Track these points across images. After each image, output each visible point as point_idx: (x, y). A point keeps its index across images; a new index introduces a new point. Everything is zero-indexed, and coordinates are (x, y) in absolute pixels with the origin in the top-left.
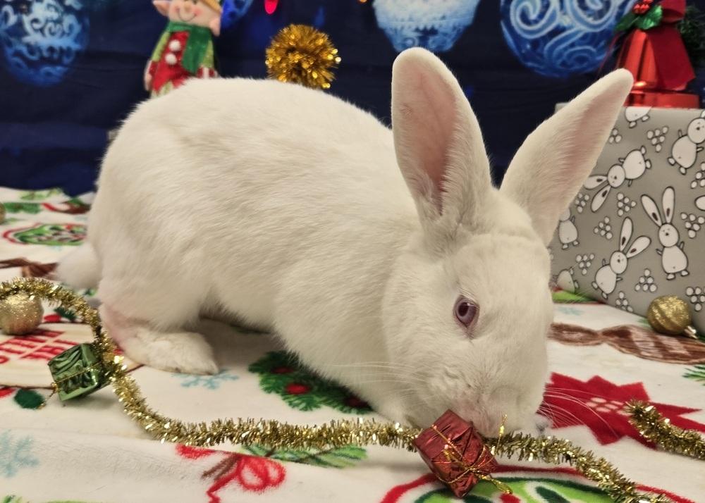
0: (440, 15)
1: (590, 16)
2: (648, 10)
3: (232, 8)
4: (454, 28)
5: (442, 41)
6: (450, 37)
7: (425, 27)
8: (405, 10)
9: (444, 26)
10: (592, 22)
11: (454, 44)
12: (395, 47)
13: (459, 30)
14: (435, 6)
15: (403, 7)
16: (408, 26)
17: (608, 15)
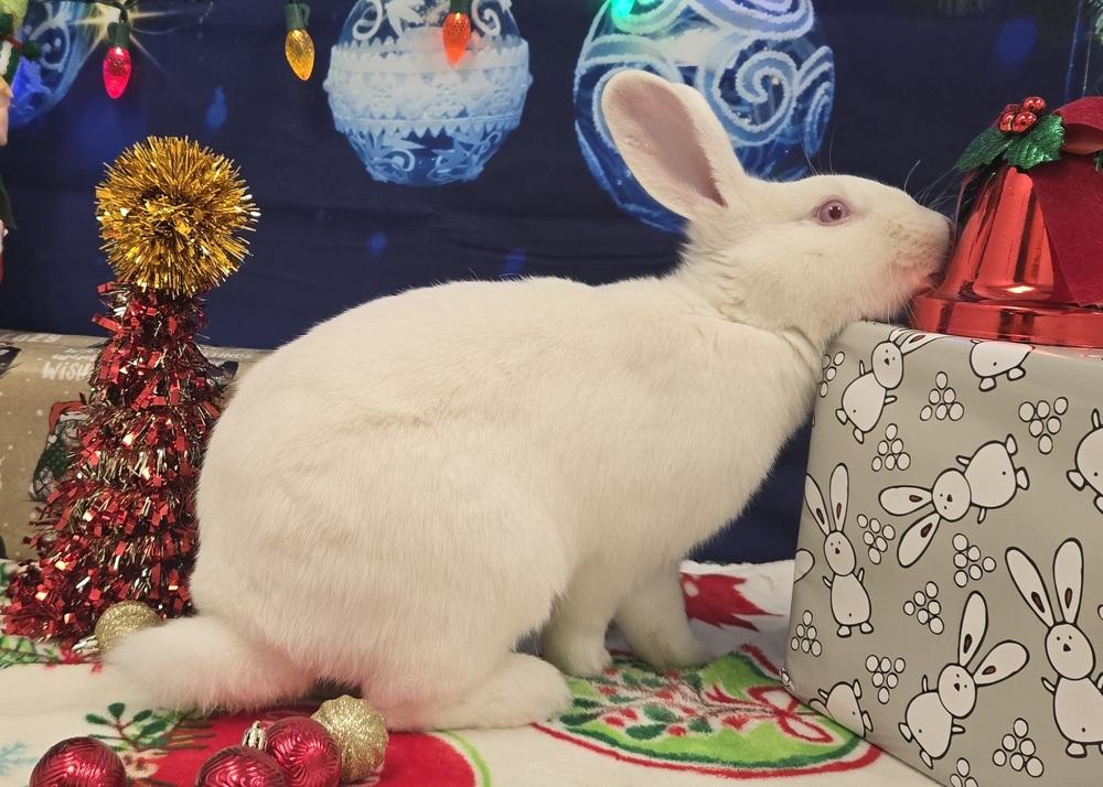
0: (458, 109)
1: (743, 116)
2: (1034, 126)
3: (36, 85)
4: (485, 135)
5: (463, 160)
6: (476, 152)
7: (428, 131)
8: (387, 97)
9: (464, 130)
10: (749, 128)
11: (485, 165)
12: (369, 169)
13: (495, 137)
14: (446, 89)
15: (382, 90)
16: (395, 129)
17: (779, 114)
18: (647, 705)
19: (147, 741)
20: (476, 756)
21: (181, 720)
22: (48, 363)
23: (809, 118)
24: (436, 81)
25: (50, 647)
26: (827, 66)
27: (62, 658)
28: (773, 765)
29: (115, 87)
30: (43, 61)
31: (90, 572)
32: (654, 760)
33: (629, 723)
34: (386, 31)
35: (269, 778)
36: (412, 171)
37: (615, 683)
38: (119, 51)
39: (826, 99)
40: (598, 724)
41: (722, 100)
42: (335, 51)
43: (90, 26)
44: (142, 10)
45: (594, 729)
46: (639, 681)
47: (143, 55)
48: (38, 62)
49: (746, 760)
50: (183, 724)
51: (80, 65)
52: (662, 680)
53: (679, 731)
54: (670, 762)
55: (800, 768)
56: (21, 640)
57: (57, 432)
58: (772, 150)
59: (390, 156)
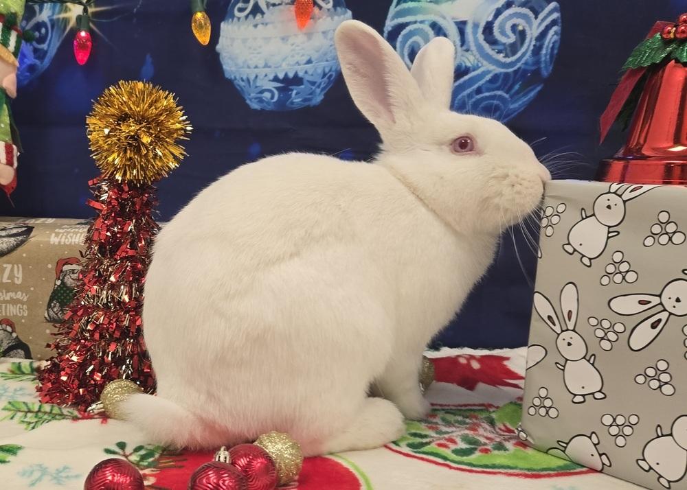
0: (305, 59)
1: (499, 52)
3: (31, 59)
4: (324, 75)
5: (309, 92)
6: (319, 87)
7: (286, 74)
8: (258, 53)
9: (310, 73)
10: (503, 60)
11: (325, 95)
12: (248, 102)
13: (331, 76)
14: (298, 46)
15: (255, 50)
16: (264, 74)
17: (523, 50)
18: (462, 435)
19: (145, 463)
20: (356, 468)
21: (163, 451)
22: (53, 235)
23: (544, 52)
24: (291, 41)
25: (71, 410)
26: (556, 15)
27: (80, 416)
28: (554, 470)
29: (82, 57)
30: (34, 43)
31: (93, 363)
32: (474, 469)
33: (453, 447)
34: (256, 10)
35: (237, 481)
36: (276, 102)
37: (437, 423)
38: (83, 34)
39: (556, 38)
40: (433, 447)
41: (485, 42)
42: (222, 25)
43: (63, 19)
44: (96, 6)
45: (430, 451)
46: (453, 422)
47: (99, 35)
48: (31, 44)
49: (535, 467)
50: (165, 453)
51: (58, 44)
52: (467, 421)
53: (486, 451)
54: (485, 470)
55: (572, 471)
56: (53, 406)
57: (61, 278)
58: (519, 73)
59: (262, 92)
